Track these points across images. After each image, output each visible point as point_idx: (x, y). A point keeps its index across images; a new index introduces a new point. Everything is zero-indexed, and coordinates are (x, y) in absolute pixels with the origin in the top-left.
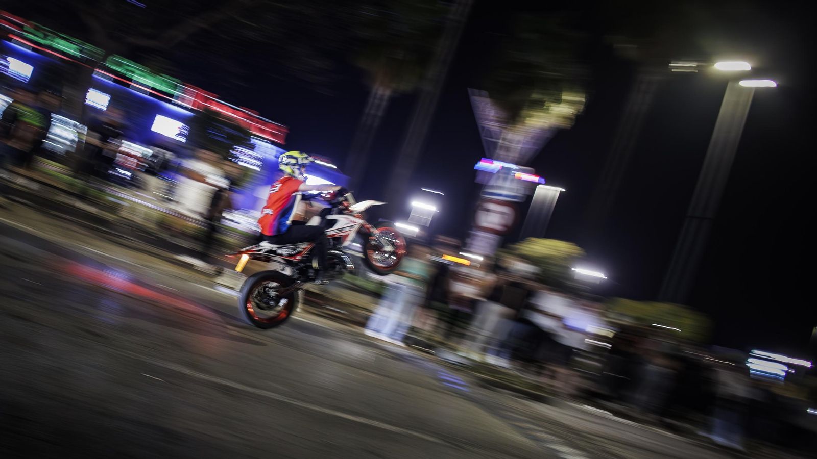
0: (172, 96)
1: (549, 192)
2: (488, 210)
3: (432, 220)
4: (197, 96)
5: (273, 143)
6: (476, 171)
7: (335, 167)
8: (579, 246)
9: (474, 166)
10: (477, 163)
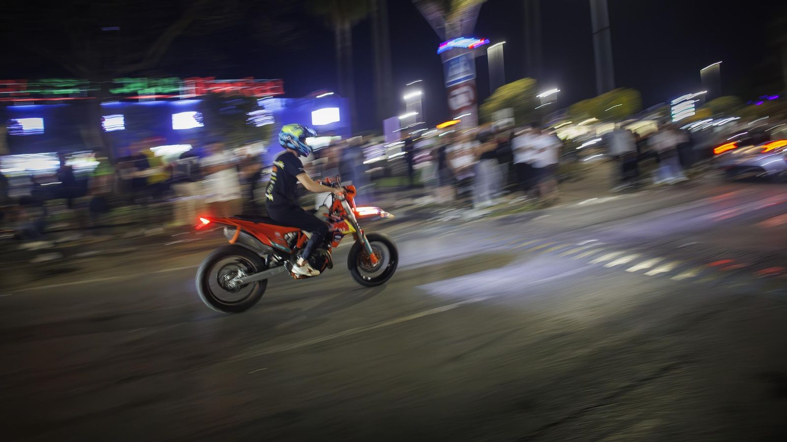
0: (177, 93)
1: (496, 49)
2: (455, 96)
3: (422, 103)
4: (197, 84)
5: (275, 97)
6: (440, 54)
7: (332, 93)
8: (532, 78)
9: (437, 52)
10: (438, 49)
